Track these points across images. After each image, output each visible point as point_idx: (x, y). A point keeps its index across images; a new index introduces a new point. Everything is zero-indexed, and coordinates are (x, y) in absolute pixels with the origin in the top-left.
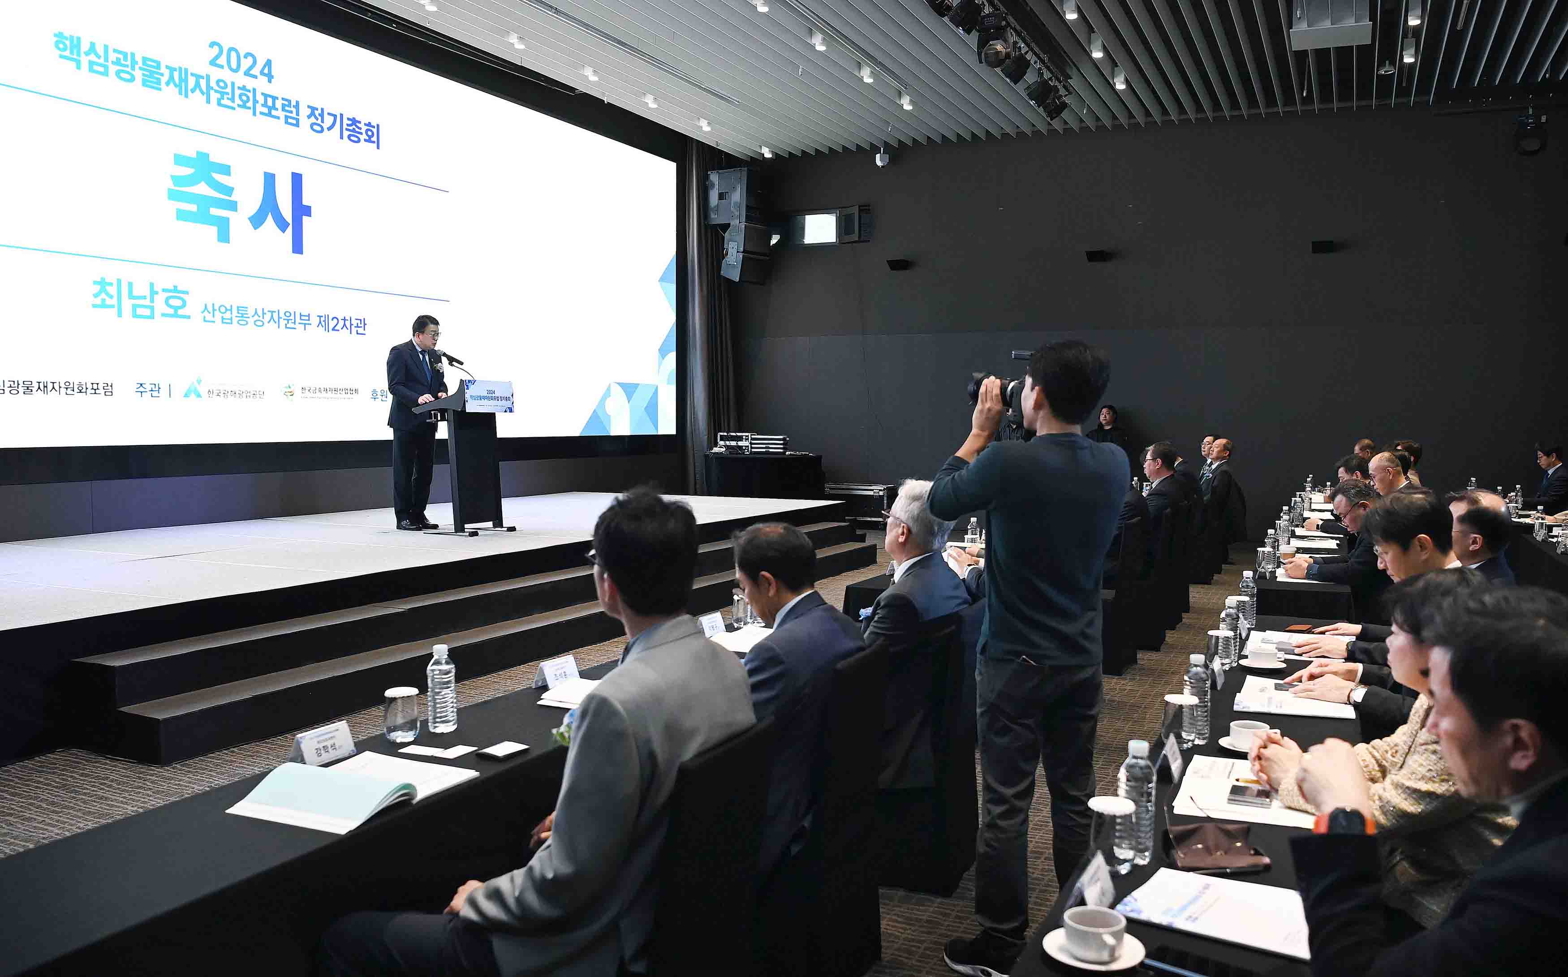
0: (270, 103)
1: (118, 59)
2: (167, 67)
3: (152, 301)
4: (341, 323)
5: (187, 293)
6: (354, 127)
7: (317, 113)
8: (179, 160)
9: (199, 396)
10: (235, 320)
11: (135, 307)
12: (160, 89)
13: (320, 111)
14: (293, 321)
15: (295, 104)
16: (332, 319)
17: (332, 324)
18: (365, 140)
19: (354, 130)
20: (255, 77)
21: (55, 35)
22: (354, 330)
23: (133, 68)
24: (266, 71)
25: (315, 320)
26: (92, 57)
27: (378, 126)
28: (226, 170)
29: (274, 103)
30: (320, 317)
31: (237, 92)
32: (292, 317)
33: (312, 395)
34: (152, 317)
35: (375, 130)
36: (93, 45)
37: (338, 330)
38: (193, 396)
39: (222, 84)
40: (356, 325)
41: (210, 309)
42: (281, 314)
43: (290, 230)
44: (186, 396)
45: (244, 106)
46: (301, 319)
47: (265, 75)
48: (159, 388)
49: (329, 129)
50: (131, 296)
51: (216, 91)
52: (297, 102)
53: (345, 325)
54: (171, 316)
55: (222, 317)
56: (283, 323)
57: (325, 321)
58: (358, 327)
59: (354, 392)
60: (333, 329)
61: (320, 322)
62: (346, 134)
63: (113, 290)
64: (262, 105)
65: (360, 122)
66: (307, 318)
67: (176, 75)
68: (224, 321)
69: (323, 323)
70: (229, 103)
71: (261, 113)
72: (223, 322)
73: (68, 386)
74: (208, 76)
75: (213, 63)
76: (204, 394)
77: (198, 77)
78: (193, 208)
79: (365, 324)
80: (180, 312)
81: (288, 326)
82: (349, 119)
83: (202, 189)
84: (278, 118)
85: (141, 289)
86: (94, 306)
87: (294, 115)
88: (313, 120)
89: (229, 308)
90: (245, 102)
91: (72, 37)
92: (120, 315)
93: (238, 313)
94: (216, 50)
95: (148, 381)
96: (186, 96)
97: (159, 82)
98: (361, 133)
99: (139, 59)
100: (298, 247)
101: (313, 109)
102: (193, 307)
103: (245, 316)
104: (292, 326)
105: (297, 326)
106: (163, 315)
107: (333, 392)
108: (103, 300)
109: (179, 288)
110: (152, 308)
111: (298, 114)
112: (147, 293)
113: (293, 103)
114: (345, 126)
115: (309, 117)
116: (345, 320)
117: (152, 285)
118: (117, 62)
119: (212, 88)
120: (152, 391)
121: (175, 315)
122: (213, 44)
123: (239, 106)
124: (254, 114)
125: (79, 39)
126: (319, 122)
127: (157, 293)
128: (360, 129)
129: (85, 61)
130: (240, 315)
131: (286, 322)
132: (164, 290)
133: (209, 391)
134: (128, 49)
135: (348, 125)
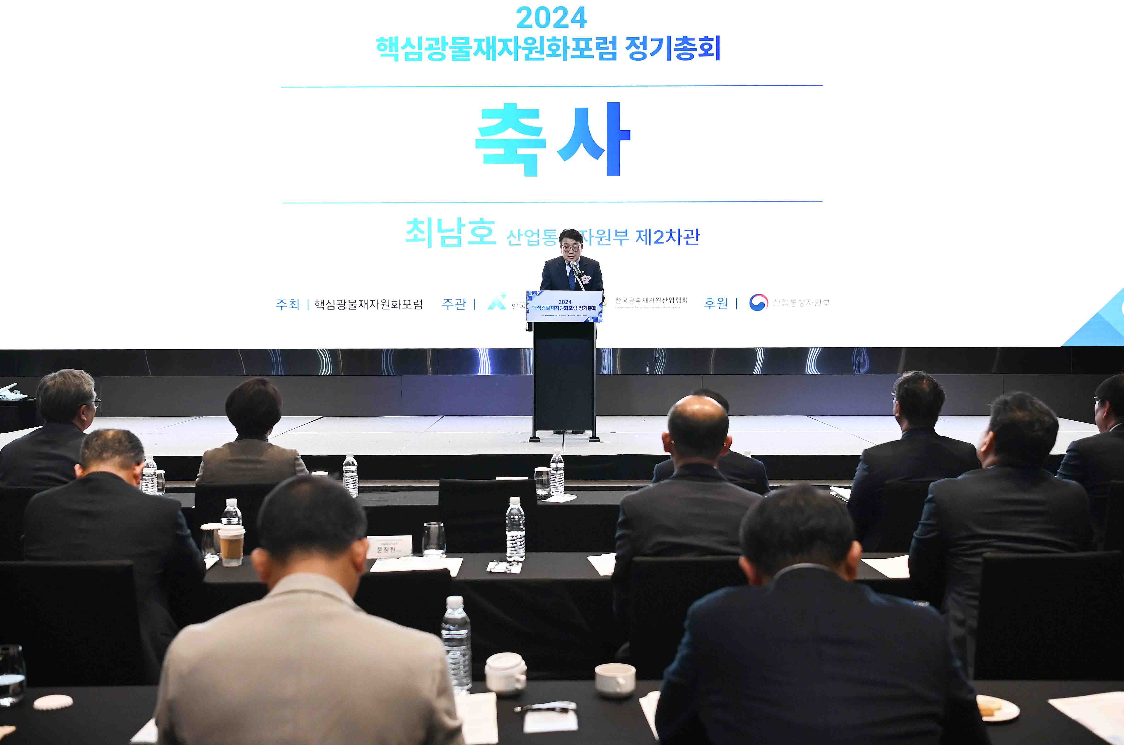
0: (582, 44)
1: (430, 45)
2: (475, 40)
3: (460, 232)
4: (667, 236)
5: (493, 223)
6: (685, 45)
7: (637, 42)
8: (487, 114)
9: (503, 308)
10: (542, 242)
11: (443, 239)
12: (469, 60)
13: (641, 40)
14: (607, 238)
15: (611, 40)
16: (655, 233)
17: (654, 238)
18: (700, 55)
19: (685, 49)
20: (567, 26)
21: (377, 40)
22: (683, 241)
23: (444, 49)
24: (578, 18)
25: (633, 235)
26: (409, 49)
27: (718, 38)
28: (534, 114)
29: (587, 44)
30: (640, 232)
31: (546, 44)
32: (606, 234)
33: (628, 305)
34: (459, 245)
35: (714, 43)
36: (408, 39)
37: (663, 243)
38: (497, 307)
39: (530, 41)
40: (686, 236)
41: (516, 233)
42: (594, 233)
43: (604, 156)
44: (490, 308)
45: (554, 54)
46: (616, 235)
47: (577, 22)
48: (464, 303)
49: (652, 54)
50: (440, 230)
51: (524, 49)
52: (615, 38)
53: (671, 236)
54: (477, 243)
55: (528, 240)
57: (646, 235)
58: (688, 237)
59: (682, 301)
60: (656, 242)
61: (640, 237)
62: (674, 54)
63: (424, 227)
64: (574, 50)
65: (693, 39)
66: (624, 234)
67: (484, 45)
68: (530, 243)
69: (644, 238)
70: (538, 56)
71: (572, 57)
72: (529, 245)
73: (384, 302)
74: (516, 38)
75: (521, 25)
76: (509, 306)
77: (505, 41)
78: (500, 151)
79: (697, 235)
80: (486, 239)
81: (601, 243)
82: (677, 39)
83: (511, 134)
84: (592, 57)
85: (450, 223)
86: (408, 241)
87: (611, 50)
88: (633, 49)
89: (535, 231)
90: (554, 51)
91: (391, 38)
92: (430, 246)
93: (545, 235)
94: (524, 13)
95: (454, 298)
96: (494, 59)
97: (467, 54)
98: (696, 50)
99: (449, 40)
100: (614, 169)
101: (633, 40)
102: (499, 234)
103: (552, 237)
104: (607, 242)
105: (612, 242)
106: (469, 243)
107: (655, 302)
108: (416, 236)
109: (485, 220)
110: (459, 239)
111: (615, 48)
113: (610, 39)
114: (673, 47)
115: (628, 48)
116: (671, 232)
117: (459, 219)
119: (520, 47)
120: (458, 305)
121: (482, 242)
122: (519, 11)
123: (548, 56)
124: (565, 59)
125: (397, 38)
126: (641, 49)
127: (464, 225)
128: (694, 45)
129: (401, 53)
130: (548, 237)
131: (599, 239)
132: (471, 223)
133: (514, 304)
134: (439, 36)
135: (676, 45)
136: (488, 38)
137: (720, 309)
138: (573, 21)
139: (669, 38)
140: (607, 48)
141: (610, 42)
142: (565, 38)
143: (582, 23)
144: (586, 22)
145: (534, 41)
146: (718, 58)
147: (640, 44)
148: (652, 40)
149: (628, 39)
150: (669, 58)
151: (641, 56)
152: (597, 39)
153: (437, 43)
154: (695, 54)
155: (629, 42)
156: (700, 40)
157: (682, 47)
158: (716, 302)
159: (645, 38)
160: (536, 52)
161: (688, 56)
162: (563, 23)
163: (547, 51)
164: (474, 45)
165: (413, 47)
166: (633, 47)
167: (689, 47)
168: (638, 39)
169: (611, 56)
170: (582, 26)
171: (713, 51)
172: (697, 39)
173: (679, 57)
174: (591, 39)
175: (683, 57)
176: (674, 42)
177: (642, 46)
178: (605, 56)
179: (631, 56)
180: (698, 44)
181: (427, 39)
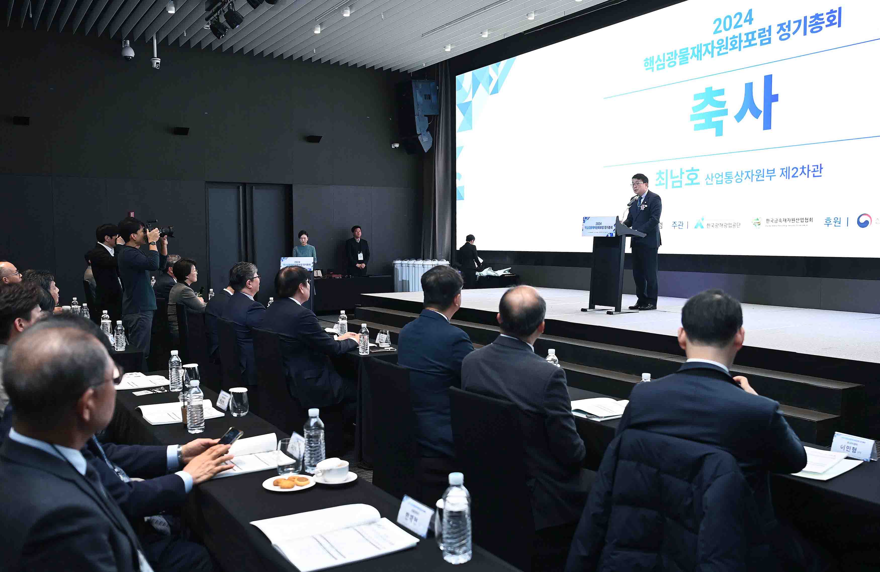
3: (681, 178)
4: (800, 171)
5: (698, 170)
6: (817, 21)
8: (697, 97)
9: (702, 227)
10: (724, 181)
11: (673, 183)
13: (787, 24)
14: (762, 175)
16: (793, 170)
17: (792, 173)
18: (827, 26)
19: (817, 23)
20: (741, 26)
22: (811, 174)
23: (675, 58)
24: (748, 18)
25: (778, 172)
27: (840, 9)
28: (721, 92)
30: (783, 169)
32: (762, 173)
33: (774, 224)
34: (681, 186)
35: (837, 14)
37: (797, 177)
38: (699, 227)
40: (813, 170)
41: (710, 176)
42: (754, 173)
43: (762, 116)
44: (696, 228)
46: (768, 173)
47: (748, 21)
48: (683, 224)
49: (794, 33)
50: (672, 177)
51: (717, 48)
52: (770, 27)
53: (803, 171)
54: (689, 184)
55: (717, 181)
56: (755, 178)
57: (786, 172)
58: (814, 171)
59: (809, 220)
60: (793, 176)
61: (783, 173)
62: (809, 29)
63: (664, 176)
64: (745, 42)
65: (822, 14)
66: (772, 172)
68: (718, 182)
69: (785, 174)
70: (725, 51)
71: (744, 47)
72: (717, 184)
75: (716, 32)
76: (705, 226)
77: (706, 45)
78: (702, 121)
79: (821, 168)
80: (695, 181)
81: (758, 179)
84: (756, 44)
85: (677, 173)
86: (657, 185)
89: (721, 174)
92: (667, 188)
93: (726, 176)
95: (677, 220)
96: (701, 59)
97: (687, 58)
98: (824, 22)
100: (767, 125)
101: (781, 25)
102: (701, 178)
103: (730, 177)
104: (762, 179)
105: (765, 178)
106: (686, 184)
107: (791, 221)
108: (660, 181)
109: (694, 168)
110: (681, 182)
111: (770, 35)
112: (679, 174)
114: (808, 24)
115: (778, 33)
116: (803, 168)
117: (681, 169)
118: (669, 59)
120: (679, 225)
121: (692, 183)
122: (715, 23)
123: (730, 49)
124: (740, 50)
127: (683, 173)
128: (823, 19)
130: (727, 178)
131: (757, 177)
132: (687, 171)
133: (708, 224)
135: (811, 22)
136: (698, 45)
137: (835, 226)
138: (745, 21)
139: (805, 18)
140: (765, 36)
141: (767, 31)
142: (740, 34)
143: (750, 21)
144: (753, 19)
145: (723, 41)
146: (839, 26)
147: (786, 27)
148: (795, 22)
149: (778, 25)
150: (805, 34)
151: (786, 36)
152: (759, 30)
153: (672, 56)
154: (823, 25)
155: (779, 27)
156: (827, 14)
157: (814, 23)
158: (832, 221)
159: (789, 22)
160: (724, 49)
161: (818, 29)
162: (739, 24)
163: (730, 47)
164: (690, 52)
165: (661, 61)
166: (782, 31)
167: (819, 21)
168: (785, 24)
169: (767, 41)
170: (750, 23)
171: (836, 20)
172: (825, 14)
173: (812, 31)
174: (755, 32)
175: (814, 30)
176: (809, 20)
177: (787, 29)
178: (764, 42)
179: (781, 39)
180: (825, 17)
181: (668, 54)
